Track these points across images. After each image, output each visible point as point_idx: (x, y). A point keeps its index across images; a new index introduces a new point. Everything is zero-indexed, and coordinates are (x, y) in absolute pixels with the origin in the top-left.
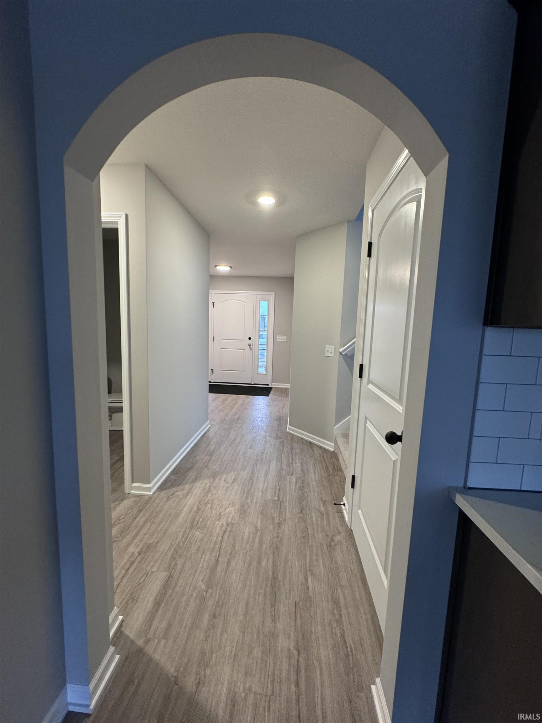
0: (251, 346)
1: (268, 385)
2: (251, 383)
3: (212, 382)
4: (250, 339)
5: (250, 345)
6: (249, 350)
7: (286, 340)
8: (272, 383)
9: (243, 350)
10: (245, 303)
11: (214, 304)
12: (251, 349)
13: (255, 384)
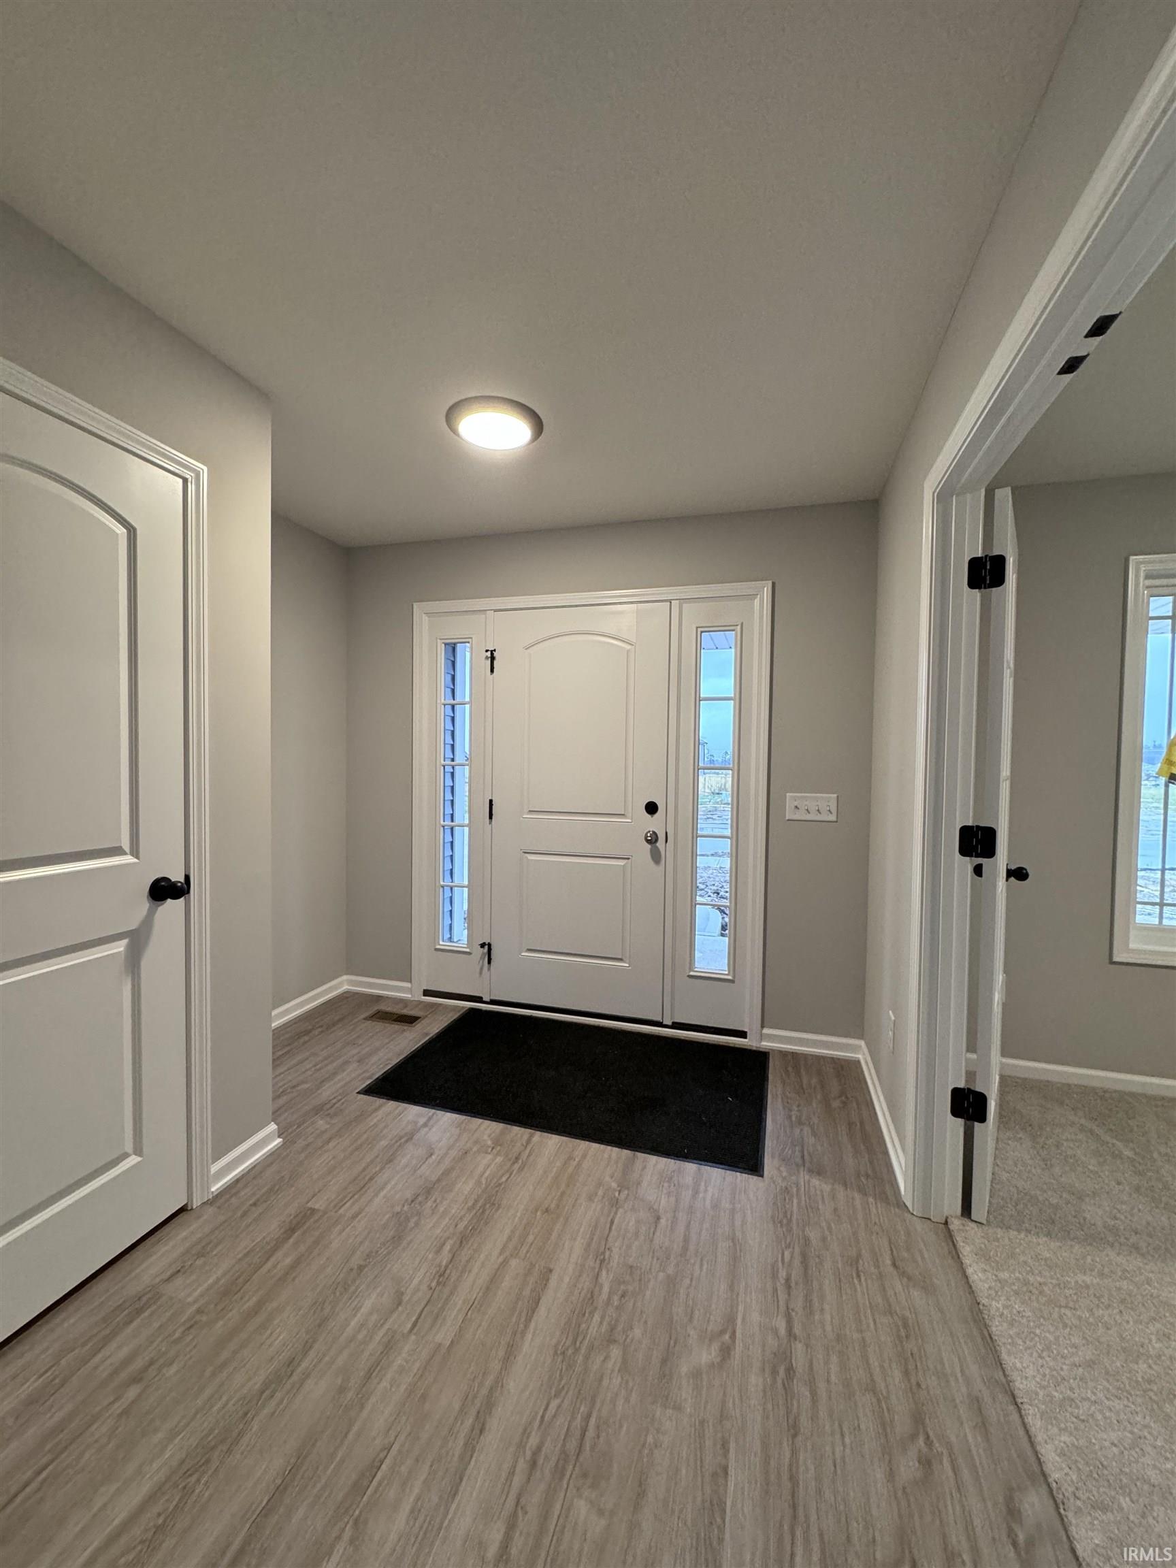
0: (660, 844)
1: (743, 1034)
2: (659, 1019)
3: (486, 999)
4: (651, 808)
5: (652, 840)
6: (652, 863)
7: (833, 818)
8: (763, 1027)
9: (622, 863)
10: (628, 647)
11: (493, 658)
12: (656, 857)
13: (676, 1026)
